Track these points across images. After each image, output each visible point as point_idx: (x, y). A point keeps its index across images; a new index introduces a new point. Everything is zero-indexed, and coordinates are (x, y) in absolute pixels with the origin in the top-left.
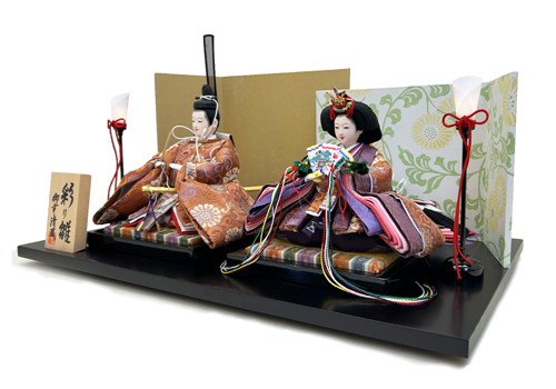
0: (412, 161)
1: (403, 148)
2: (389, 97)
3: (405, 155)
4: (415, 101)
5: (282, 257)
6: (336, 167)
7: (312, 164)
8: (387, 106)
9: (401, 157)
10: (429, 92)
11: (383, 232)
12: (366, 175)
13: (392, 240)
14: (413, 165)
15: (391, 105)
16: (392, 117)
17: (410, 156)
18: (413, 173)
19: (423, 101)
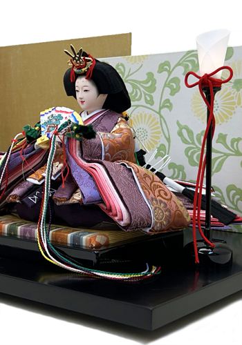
0: (192, 139)
1: (183, 123)
2: (167, 63)
3: (184, 132)
5: (6, 231)
6: (60, 130)
7: (42, 129)
8: (165, 73)
9: (180, 134)
11: (102, 201)
12: (93, 140)
13: (110, 210)
14: (193, 143)
15: (170, 73)
16: (171, 87)
17: (190, 132)
18: (193, 153)
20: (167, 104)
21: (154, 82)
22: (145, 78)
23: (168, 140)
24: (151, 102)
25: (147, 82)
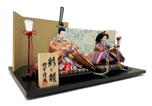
0: (86, 46)
1: (84, 43)
2: (81, 31)
4: (87, 33)
8: (81, 33)
9: (84, 45)
10: (89, 31)
15: (82, 33)
16: (82, 36)
18: (86, 49)
19: (88, 33)
20: (81, 39)
21: (79, 34)
22: (77, 33)
23: (81, 46)
24: (78, 39)
25: (77, 34)
